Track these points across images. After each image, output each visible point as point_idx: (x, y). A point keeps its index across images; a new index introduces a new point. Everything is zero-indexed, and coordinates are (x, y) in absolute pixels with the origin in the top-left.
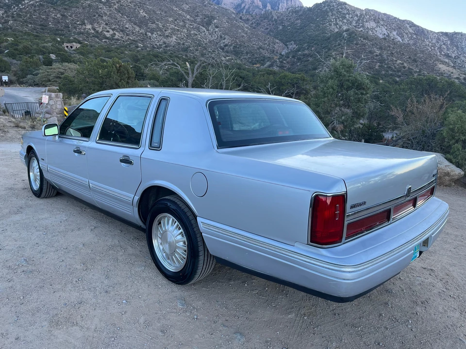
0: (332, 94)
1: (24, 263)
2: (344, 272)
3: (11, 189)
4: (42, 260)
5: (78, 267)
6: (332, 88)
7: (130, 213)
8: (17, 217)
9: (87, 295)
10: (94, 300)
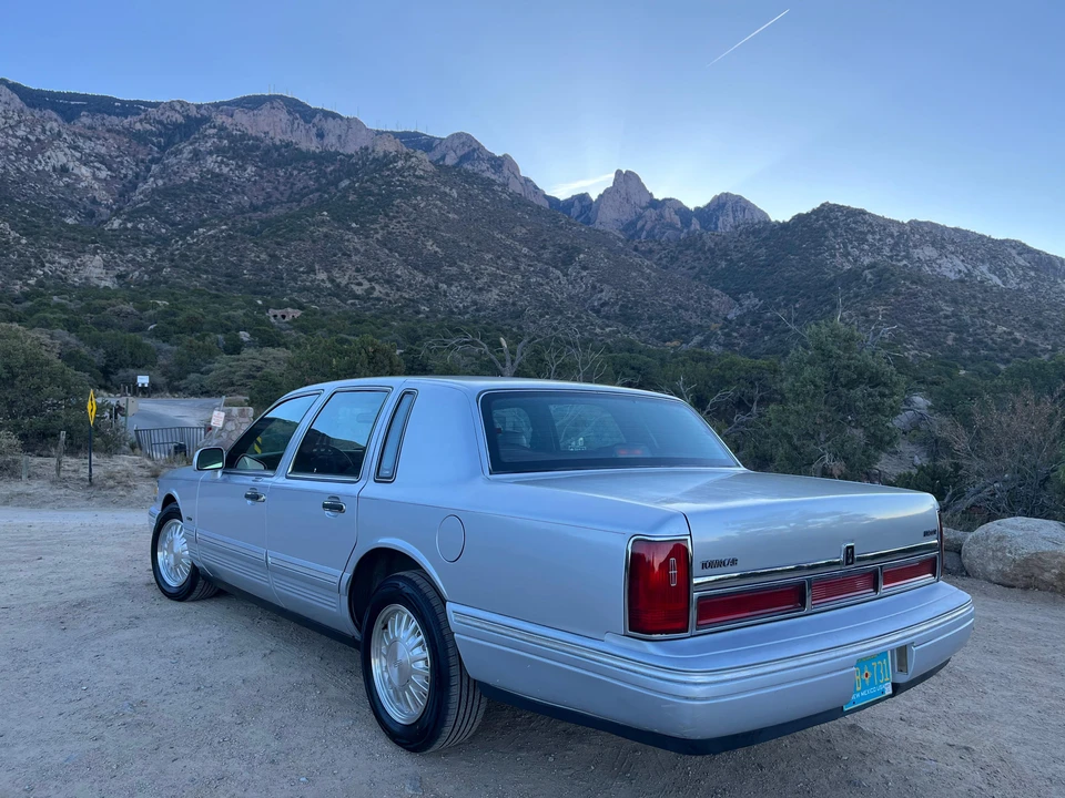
0: (814, 396)
1: (128, 711)
2: (685, 683)
3: (123, 584)
4: (161, 707)
5: (227, 719)
6: (813, 382)
7: (335, 610)
8: (128, 634)
9: (234, 766)
10: (246, 775)
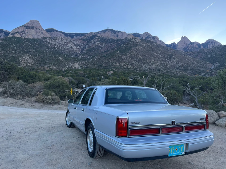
1: (50, 146)
2: (123, 146)
3: (62, 124)
5: (65, 149)
10: (63, 159)
